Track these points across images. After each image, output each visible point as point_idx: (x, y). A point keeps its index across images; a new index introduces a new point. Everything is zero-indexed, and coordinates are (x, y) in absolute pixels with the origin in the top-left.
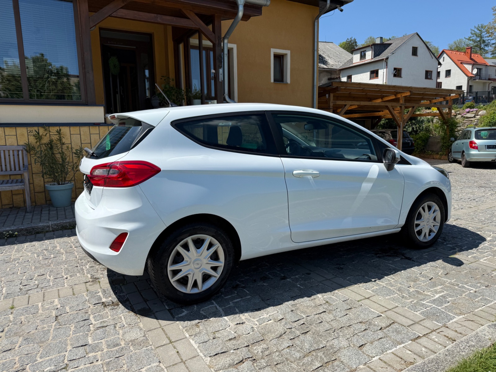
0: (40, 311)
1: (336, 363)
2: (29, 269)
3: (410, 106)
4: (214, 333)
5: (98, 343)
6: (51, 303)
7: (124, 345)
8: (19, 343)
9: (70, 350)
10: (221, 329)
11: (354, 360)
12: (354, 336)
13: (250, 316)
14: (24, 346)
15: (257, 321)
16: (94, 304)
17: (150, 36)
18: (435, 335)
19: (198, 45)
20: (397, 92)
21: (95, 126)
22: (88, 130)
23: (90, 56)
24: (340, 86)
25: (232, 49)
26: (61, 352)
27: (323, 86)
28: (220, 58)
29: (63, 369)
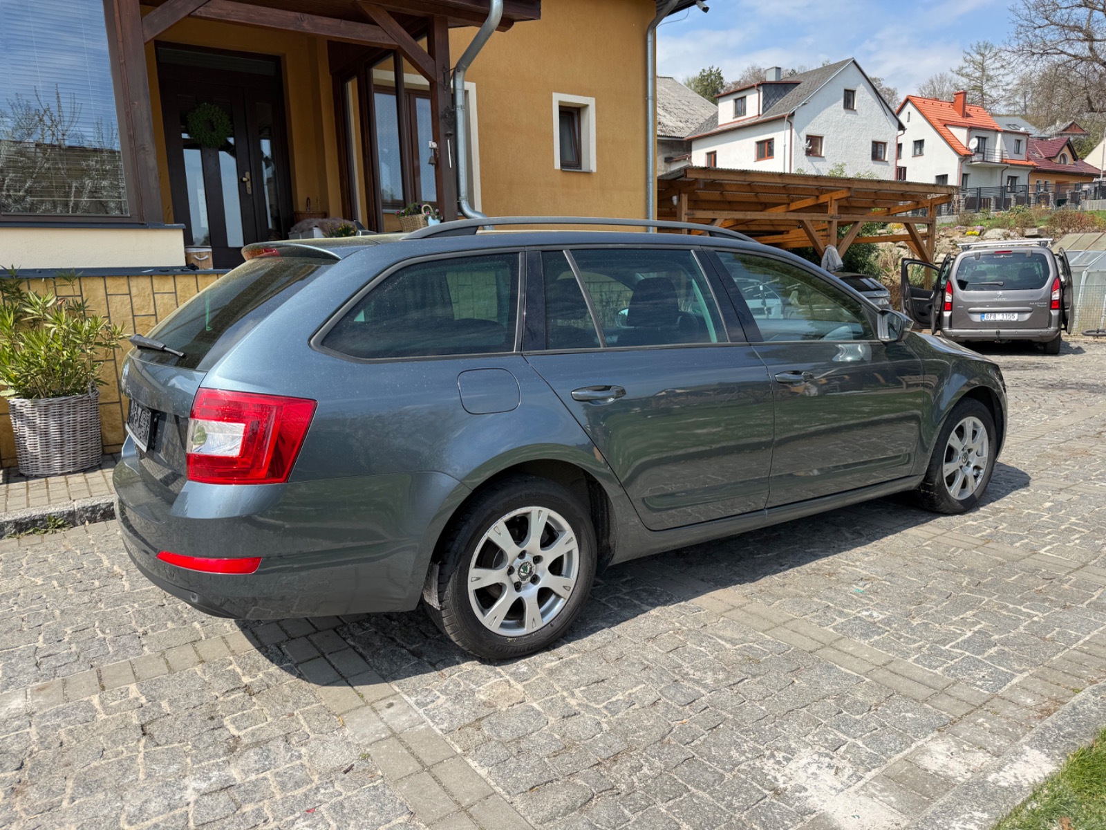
0: (102, 716)
2: (49, 617)
3: (850, 220)
4: (518, 740)
5: (257, 780)
6: (122, 693)
7: (320, 782)
8: (69, 791)
9: (196, 802)
10: (530, 730)
13: (588, 699)
14: (82, 800)
15: (606, 707)
16: (227, 691)
17: (277, 60)
18: (985, 717)
19: (394, 85)
20: (822, 191)
21: (167, 275)
22: (149, 285)
23: (146, 109)
24: (701, 176)
25: (466, 92)
26: (176, 807)
27: (665, 178)
28: (448, 116)
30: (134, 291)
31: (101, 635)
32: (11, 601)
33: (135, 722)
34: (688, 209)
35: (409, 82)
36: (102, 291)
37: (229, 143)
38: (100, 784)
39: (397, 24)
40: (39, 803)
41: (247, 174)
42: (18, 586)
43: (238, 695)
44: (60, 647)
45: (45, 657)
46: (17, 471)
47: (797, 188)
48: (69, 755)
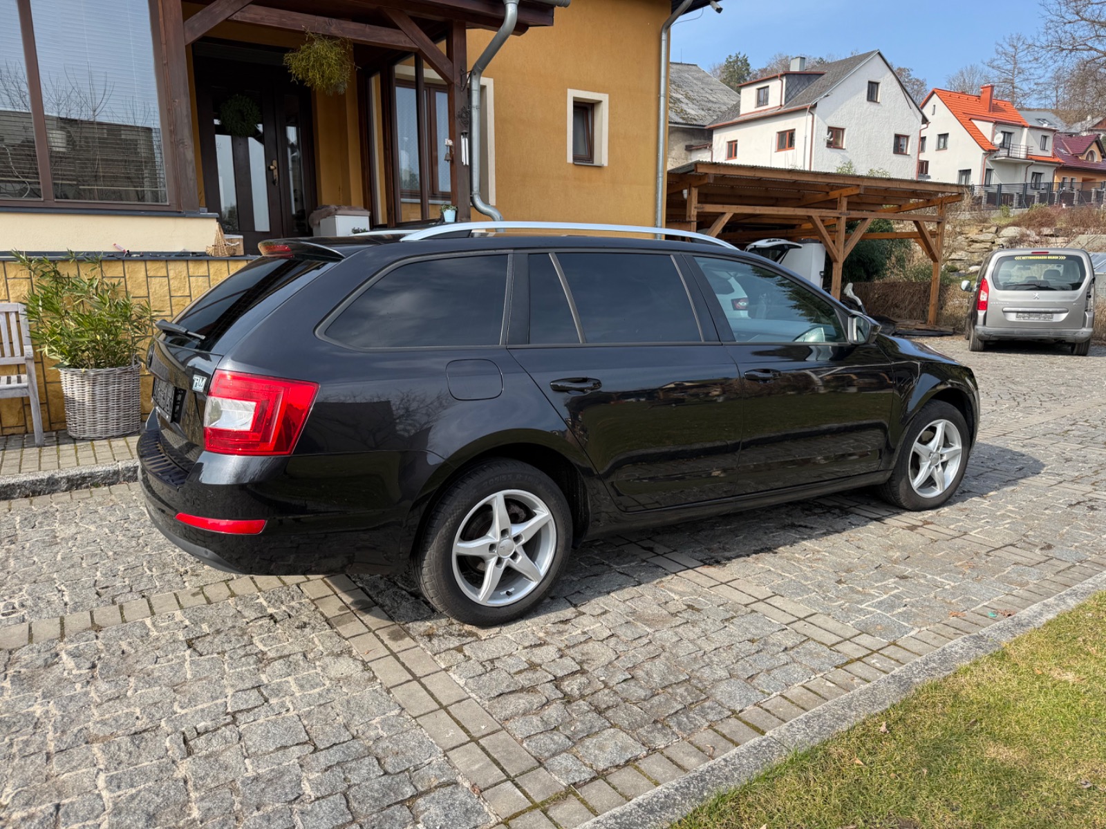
0: (154, 633)
1: (707, 704)
2: (104, 557)
3: (860, 216)
4: (492, 661)
5: (280, 682)
6: (169, 617)
7: (330, 685)
9: (233, 695)
10: (502, 654)
11: (738, 698)
12: (737, 661)
16: (256, 619)
18: (877, 658)
19: (414, 79)
20: (833, 187)
21: (201, 260)
22: (186, 269)
23: (184, 106)
24: (712, 171)
25: (483, 88)
26: (217, 698)
27: (677, 172)
28: (464, 115)
29: (228, 724)
30: (172, 274)
31: (148, 572)
32: (70, 544)
33: (181, 638)
34: (699, 202)
35: (429, 77)
36: (141, 275)
37: (258, 131)
38: (156, 681)
39: (418, 28)
40: (109, 692)
41: (275, 162)
42: (75, 532)
43: (265, 621)
44: (115, 581)
45: (103, 588)
46: (66, 433)
47: (807, 184)
48: (130, 661)
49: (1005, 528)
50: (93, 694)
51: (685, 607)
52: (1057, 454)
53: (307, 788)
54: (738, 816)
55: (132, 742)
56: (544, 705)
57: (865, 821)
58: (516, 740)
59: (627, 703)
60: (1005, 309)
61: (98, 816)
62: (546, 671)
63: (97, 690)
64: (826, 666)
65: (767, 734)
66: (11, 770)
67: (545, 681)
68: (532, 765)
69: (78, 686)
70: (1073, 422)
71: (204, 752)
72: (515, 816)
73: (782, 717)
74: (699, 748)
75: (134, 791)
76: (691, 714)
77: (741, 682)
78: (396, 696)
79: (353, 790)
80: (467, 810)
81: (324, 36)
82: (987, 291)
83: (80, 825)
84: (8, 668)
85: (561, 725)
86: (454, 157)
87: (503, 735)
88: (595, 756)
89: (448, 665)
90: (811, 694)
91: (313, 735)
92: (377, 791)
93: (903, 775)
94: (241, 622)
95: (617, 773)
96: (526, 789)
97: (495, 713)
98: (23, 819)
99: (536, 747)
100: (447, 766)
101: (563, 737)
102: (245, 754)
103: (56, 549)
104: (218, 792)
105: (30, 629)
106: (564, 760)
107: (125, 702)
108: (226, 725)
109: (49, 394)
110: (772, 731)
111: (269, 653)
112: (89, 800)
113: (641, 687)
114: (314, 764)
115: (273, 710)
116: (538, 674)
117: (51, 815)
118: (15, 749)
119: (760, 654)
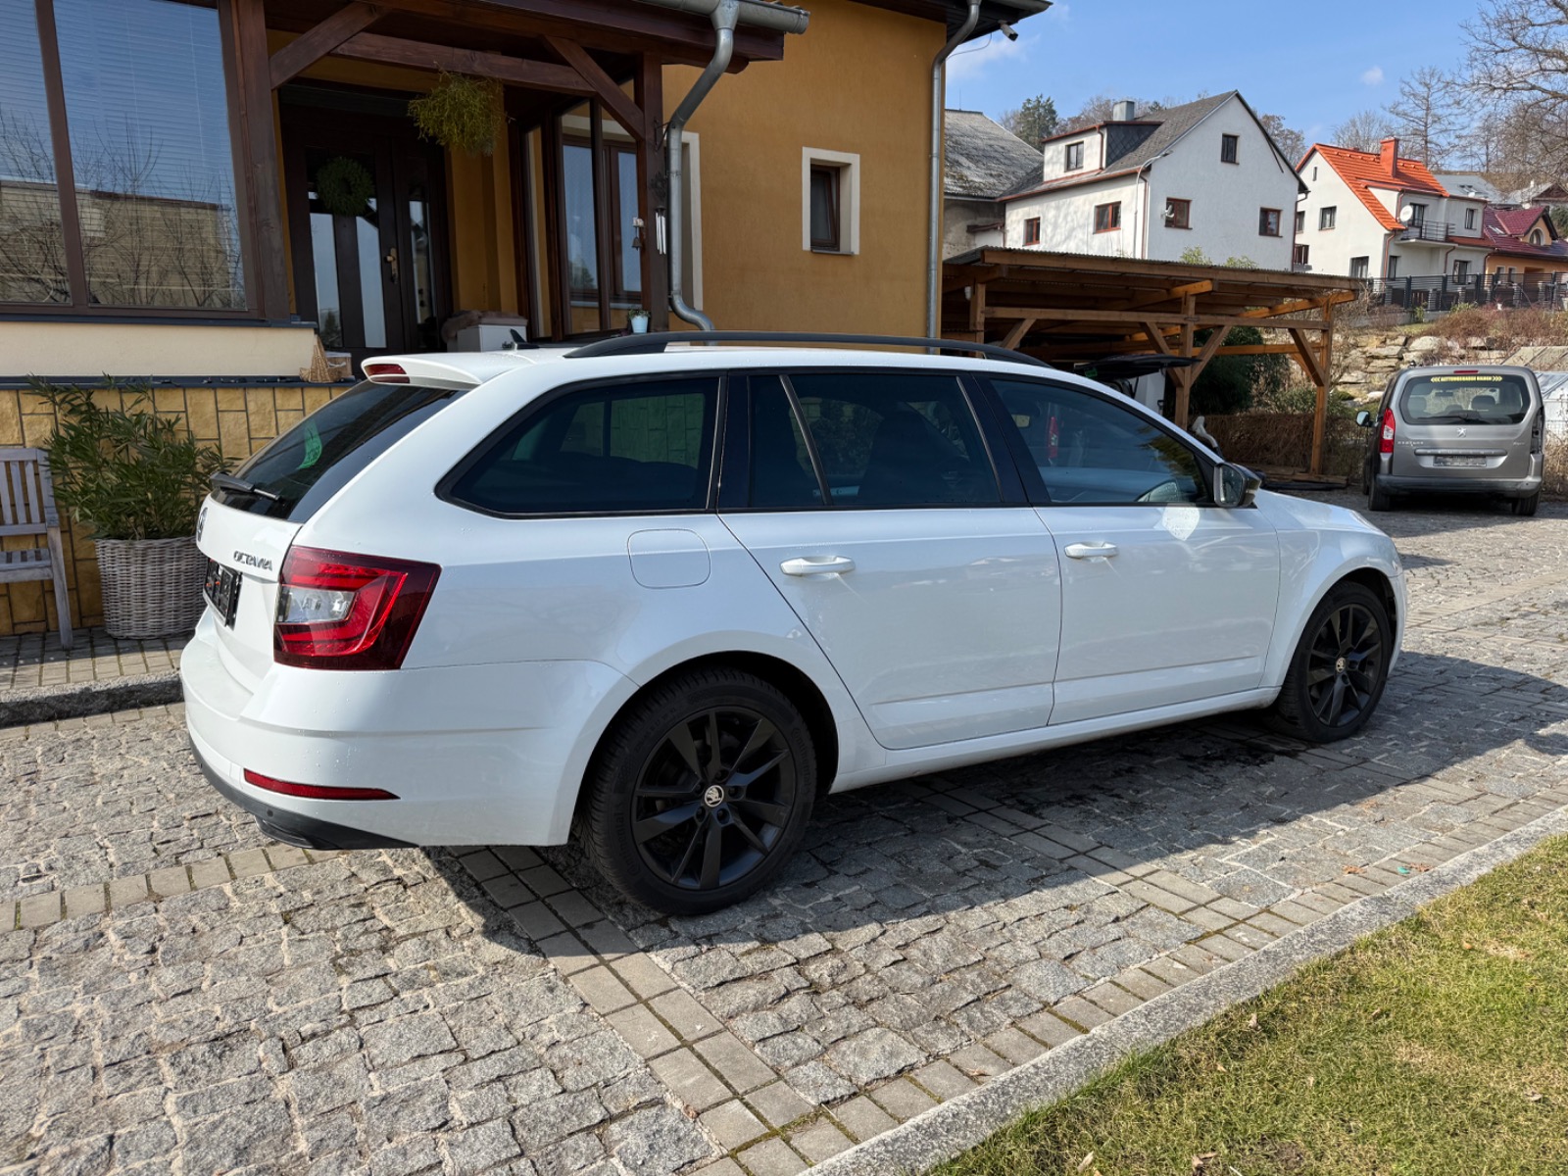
0: (236, 904)
1: (1008, 993)
2: (162, 801)
3: (1212, 323)
6: (257, 882)
8: (209, 975)
9: (350, 987)
10: (723, 928)
11: (1052, 985)
12: (1050, 936)
13: (793, 900)
14: (224, 982)
16: (378, 883)
18: (1244, 931)
19: (589, 135)
20: (1176, 282)
21: (292, 388)
22: (271, 399)
23: (270, 173)
24: (1005, 261)
25: (685, 147)
27: (955, 262)
28: (659, 184)
29: (344, 1026)
30: (252, 407)
31: (225, 822)
33: (274, 910)
34: (987, 305)
35: (611, 131)
36: (211, 407)
37: (369, 209)
38: (242, 969)
39: (595, 63)
40: (177, 984)
41: (393, 251)
42: (120, 766)
43: (391, 887)
44: (179, 833)
45: (163, 843)
46: (103, 631)
47: (1138, 278)
48: (204, 941)
49: (1421, 753)
50: (153, 987)
51: (976, 863)
52: (1493, 651)
53: (456, 1110)
54: (1055, 1140)
55: (211, 1051)
56: (784, 997)
57: (1229, 1148)
58: (745, 1044)
59: (898, 994)
60: (1419, 451)
61: (167, 1151)
62: (785, 951)
63: (159, 981)
64: (1174, 941)
65: (1093, 1031)
66: (44, 1090)
67: (784, 964)
68: (768, 1078)
69: (133, 976)
70: (1513, 608)
71: (312, 1065)
72: (746, 1146)
73: (1112, 1010)
74: (999, 1054)
75: (217, 1117)
76: (987, 1008)
77: (1055, 964)
78: (576, 986)
79: (520, 1113)
80: (679, 1139)
81: (464, 75)
82: (1393, 426)
83: (144, 1163)
84: (34, 953)
85: (806, 1023)
86: (645, 240)
87: (725, 1038)
88: (856, 1065)
89: (650, 943)
90: (1153, 979)
91: (462, 1039)
92: (553, 1114)
93: (1281, 1086)
94: (357, 887)
95: (885, 1088)
96: (761, 1111)
97: (715, 1008)
98: (64, 1156)
99: (773, 1054)
100: (650, 1080)
101: (809, 1040)
102: (370, 1066)
103: (94, 790)
104: (333, 1117)
105: (62, 899)
106: (810, 1070)
107: (199, 996)
108: (341, 1027)
109: (79, 576)
110: (1099, 1027)
111: (397, 929)
112: (153, 1129)
113: (917, 971)
114: (465, 1079)
115: (406, 1006)
116: (773, 955)
117: (103, 1149)
118: (49, 1061)
119: (1082, 925)
